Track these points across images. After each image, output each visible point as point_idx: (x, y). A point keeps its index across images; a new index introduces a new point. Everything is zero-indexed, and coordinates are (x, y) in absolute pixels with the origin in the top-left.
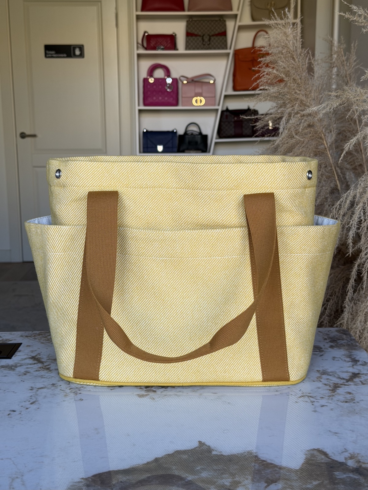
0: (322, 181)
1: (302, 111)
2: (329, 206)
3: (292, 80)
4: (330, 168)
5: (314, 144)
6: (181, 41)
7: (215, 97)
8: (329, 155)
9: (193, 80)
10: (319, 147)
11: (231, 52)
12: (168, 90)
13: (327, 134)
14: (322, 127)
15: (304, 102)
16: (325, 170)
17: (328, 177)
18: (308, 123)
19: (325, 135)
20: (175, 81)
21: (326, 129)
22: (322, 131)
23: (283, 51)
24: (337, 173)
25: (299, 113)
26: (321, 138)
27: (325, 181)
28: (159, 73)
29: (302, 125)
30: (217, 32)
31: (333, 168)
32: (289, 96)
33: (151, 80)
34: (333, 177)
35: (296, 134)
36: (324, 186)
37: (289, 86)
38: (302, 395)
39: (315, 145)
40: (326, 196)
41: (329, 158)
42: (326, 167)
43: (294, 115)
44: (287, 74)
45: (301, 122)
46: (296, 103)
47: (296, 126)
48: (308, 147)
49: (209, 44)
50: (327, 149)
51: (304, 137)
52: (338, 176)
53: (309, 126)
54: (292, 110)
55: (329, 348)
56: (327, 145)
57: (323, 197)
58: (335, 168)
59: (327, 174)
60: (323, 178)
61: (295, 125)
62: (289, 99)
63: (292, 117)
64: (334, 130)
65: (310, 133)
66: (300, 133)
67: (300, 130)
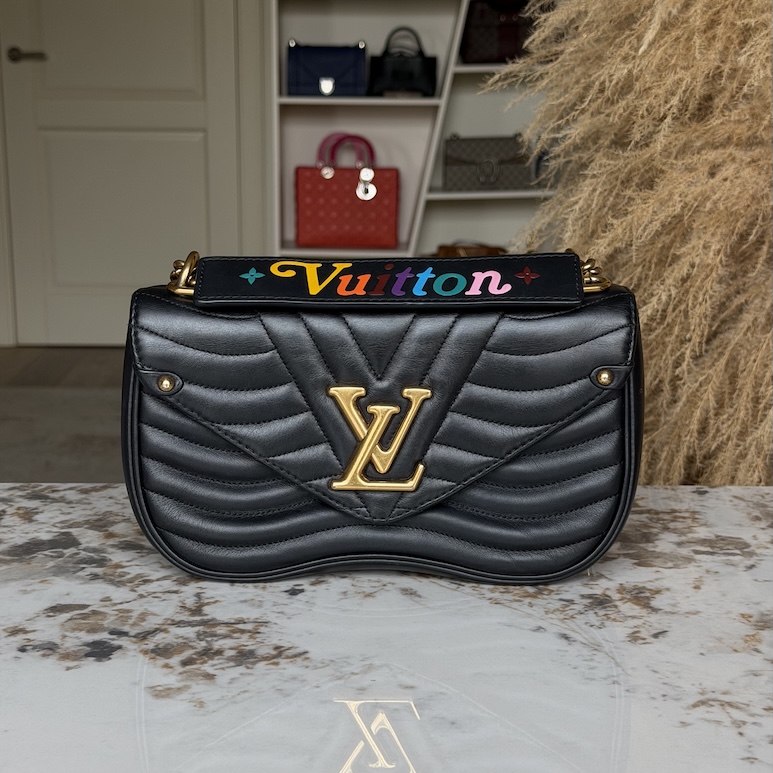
38: (702, 698)
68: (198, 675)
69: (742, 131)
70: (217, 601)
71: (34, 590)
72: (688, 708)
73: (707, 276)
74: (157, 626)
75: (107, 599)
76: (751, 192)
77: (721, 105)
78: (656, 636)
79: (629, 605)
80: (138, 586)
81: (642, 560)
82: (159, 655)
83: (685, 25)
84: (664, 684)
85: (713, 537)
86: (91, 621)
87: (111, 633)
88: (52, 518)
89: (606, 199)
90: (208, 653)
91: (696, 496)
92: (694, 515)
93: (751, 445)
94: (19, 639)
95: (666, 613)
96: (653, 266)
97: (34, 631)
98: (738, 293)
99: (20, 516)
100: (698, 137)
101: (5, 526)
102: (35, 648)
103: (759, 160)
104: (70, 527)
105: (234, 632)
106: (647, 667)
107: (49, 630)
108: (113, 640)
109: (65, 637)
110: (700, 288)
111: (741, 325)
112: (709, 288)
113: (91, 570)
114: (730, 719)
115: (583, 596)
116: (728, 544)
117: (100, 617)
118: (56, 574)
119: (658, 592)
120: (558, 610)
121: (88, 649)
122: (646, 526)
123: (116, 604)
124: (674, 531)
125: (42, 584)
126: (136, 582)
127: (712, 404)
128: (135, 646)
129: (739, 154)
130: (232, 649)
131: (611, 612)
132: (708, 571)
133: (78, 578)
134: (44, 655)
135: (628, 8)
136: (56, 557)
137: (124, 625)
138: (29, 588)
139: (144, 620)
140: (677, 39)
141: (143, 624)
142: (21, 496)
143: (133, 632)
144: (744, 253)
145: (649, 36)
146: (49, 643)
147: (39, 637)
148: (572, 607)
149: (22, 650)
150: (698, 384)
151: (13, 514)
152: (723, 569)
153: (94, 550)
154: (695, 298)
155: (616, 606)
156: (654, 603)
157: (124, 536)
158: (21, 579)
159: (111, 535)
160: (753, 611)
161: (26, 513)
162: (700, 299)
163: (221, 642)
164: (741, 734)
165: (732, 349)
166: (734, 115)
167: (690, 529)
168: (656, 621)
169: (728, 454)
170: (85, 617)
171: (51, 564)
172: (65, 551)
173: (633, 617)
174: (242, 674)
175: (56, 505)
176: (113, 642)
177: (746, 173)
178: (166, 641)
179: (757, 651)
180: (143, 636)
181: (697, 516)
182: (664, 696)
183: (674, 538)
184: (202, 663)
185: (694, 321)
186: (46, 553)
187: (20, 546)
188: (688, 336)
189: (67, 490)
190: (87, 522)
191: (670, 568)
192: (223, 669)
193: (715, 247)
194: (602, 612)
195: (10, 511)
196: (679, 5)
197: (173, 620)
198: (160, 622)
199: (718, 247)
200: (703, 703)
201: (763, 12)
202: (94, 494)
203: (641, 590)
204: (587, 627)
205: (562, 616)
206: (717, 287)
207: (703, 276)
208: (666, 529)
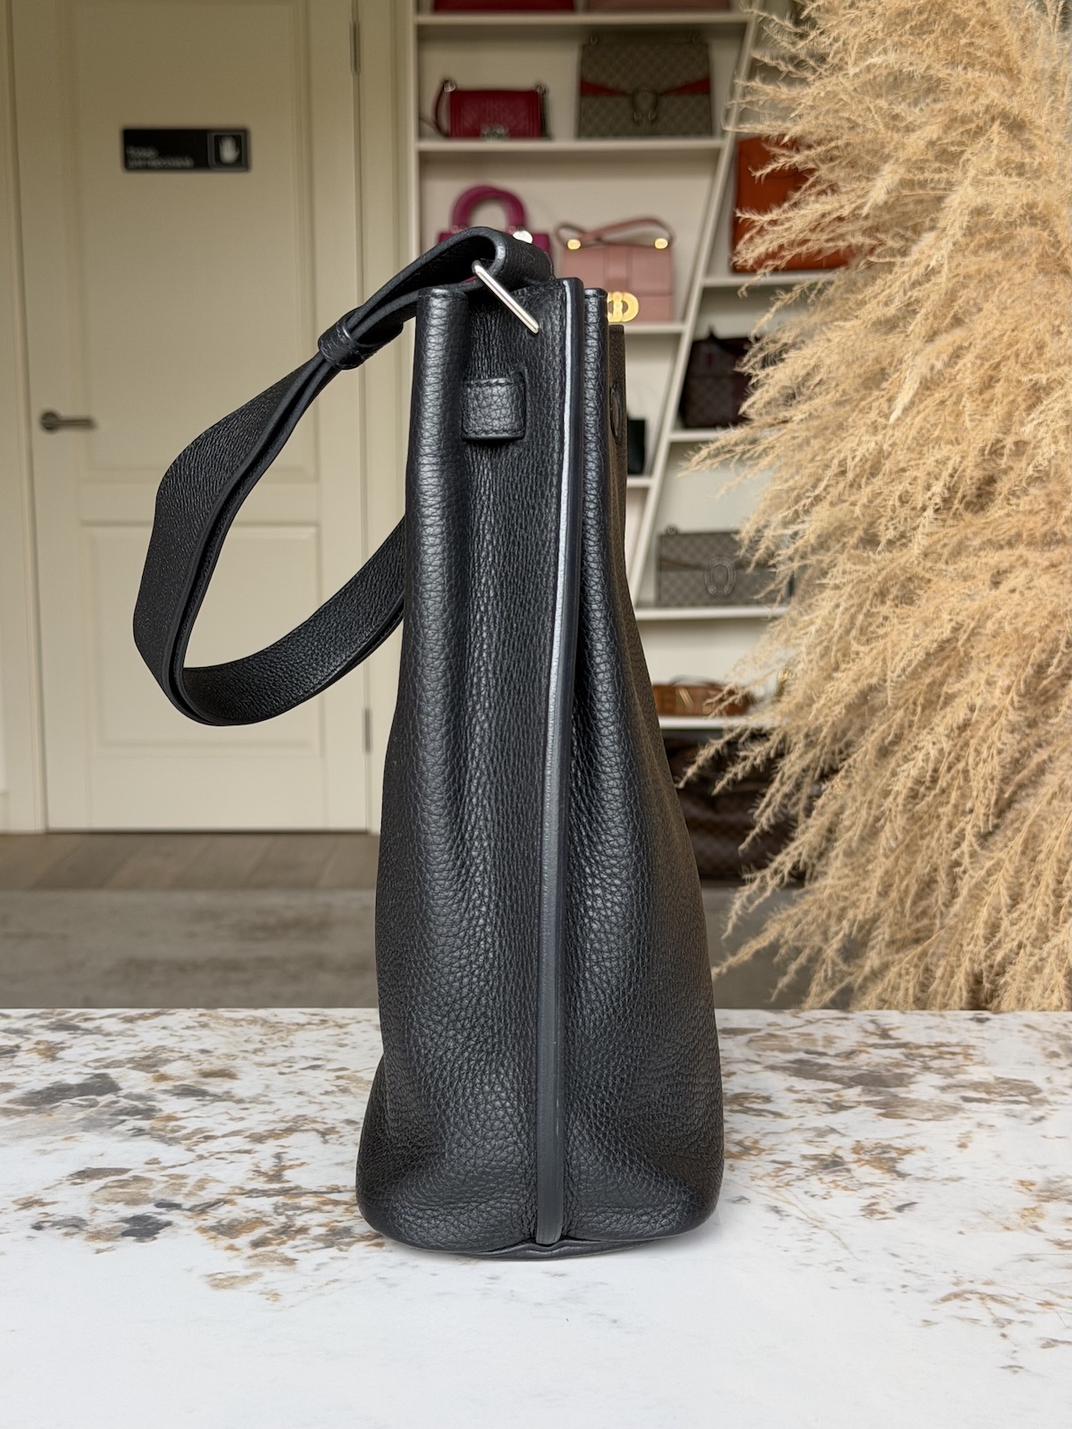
6: (562, 112)
7: (671, 293)
9: (599, 239)
20: (542, 239)
28: (492, 217)
30: (679, 82)
38: (955, 1289)
49: (653, 122)
68: (273, 1260)
69: (1036, 525)
70: (303, 1164)
71: (55, 1150)
72: (936, 1302)
73: (994, 723)
74: (221, 1197)
75: (155, 1161)
76: (1050, 608)
77: (1005, 491)
78: (900, 1209)
79: (867, 1168)
80: (197, 1144)
81: (890, 1109)
82: (221, 1233)
83: (953, 384)
84: (906, 1271)
85: (991, 1080)
86: (132, 1189)
87: (159, 1205)
88: (82, 1055)
89: (853, 619)
90: (287, 1231)
91: (974, 1025)
93: (1049, 954)
94: (34, 1214)
95: (919, 1179)
96: (919, 709)
97: (54, 1203)
98: (1039, 745)
99: (40, 1052)
100: (975, 534)
101: (19, 1066)
102: (54, 1224)
103: (1061, 563)
104: (107, 1067)
105: (324, 1203)
106: (885, 1249)
107: (74, 1201)
108: (161, 1214)
109: (95, 1210)
110: (984, 740)
111: (1043, 791)
112: (996, 739)
113: (133, 1122)
114: (992, 1317)
115: (804, 1157)
116: (1011, 1089)
117: (144, 1185)
118: (86, 1129)
119: (908, 1152)
120: (769, 1175)
121: (126, 1226)
122: (897, 1065)
123: (165, 1168)
124: (940, 1071)
125: (68, 1142)
126: (195, 1139)
127: (1005, 899)
128: (191, 1222)
129: (1033, 555)
130: (320, 1225)
131: (841, 1178)
132: (980, 1125)
133: (116, 1133)
134: (66, 1234)
135: (877, 360)
136: (86, 1106)
137: (175, 1194)
138: (49, 1148)
139: (202, 1188)
140: (943, 402)
141: (201, 1193)
142: (42, 1027)
143: (188, 1204)
144: (1046, 691)
145: (903, 399)
146: (74, 1218)
147: (61, 1211)
148: (789, 1171)
149: (38, 1227)
150: (983, 873)
151: (30, 1051)
152: (1001, 1122)
153: (140, 1097)
154: (978, 752)
155: (848, 1170)
156: (900, 1167)
157: (180, 1078)
158: (38, 1134)
159: (163, 1078)
160: (1037, 1177)
161: (49, 1049)
162: (985, 754)
163: (307, 1217)
164: (1004, 1336)
165: (1031, 825)
166: (1024, 502)
167: (958, 1069)
168: (901, 1190)
169: (1019, 967)
170: (123, 1184)
171: (80, 1115)
172: (99, 1099)
173: (871, 1185)
174: (332, 1258)
175: (89, 1038)
176: (159, 1217)
177: (1043, 581)
178: (232, 1216)
179: (1037, 1229)
180: (202, 1209)
181: (971, 1052)
182: (904, 1286)
184: (279, 1244)
185: (977, 784)
186: (74, 1100)
187: (39, 1092)
188: (969, 805)
189: (106, 1018)
190: (131, 1060)
191: (929, 1120)
192: (307, 1251)
193: (1002, 682)
194: (828, 1178)
195: (26, 1045)
196: (945, 357)
197: (241, 1189)
198: (226, 1191)
199: (1007, 682)
200: (956, 1296)
201: (1059, 365)
202: (141, 1022)
203: (886, 1148)
204: (806, 1197)
205: (773, 1184)
206: (1007, 737)
207: (988, 722)
208: (927, 1068)
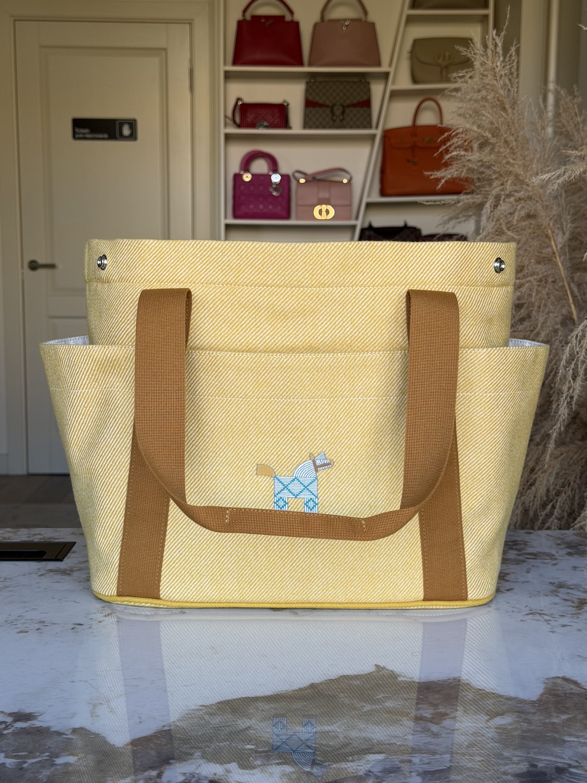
0: (549, 304)
1: (516, 191)
2: (561, 342)
3: (503, 141)
4: (560, 284)
5: (536, 244)
6: (296, 115)
7: (350, 205)
8: (560, 264)
9: (314, 178)
10: (544, 251)
11: (379, 133)
12: (275, 194)
13: (556, 231)
14: (548, 219)
15: (521, 178)
16: (553, 286)
17: (559, 299)
18: (527, 211)
19: (553, 232)
20: (286, 178)
21: (556, 221)
22: (549, 225)
23: (488, 97)
24: (572, 293)
25: (513, 195)
26: (547, 236)
27: (553, 304)
28: (260, 167)
29: (516, 214)
30: (355, 101)
31: (566, 284)
32: (498, 168)
33: (247, 177)
34: (566, 299)
35: (508, 229)
36: (552, 312)
37: (499, 152)
39: (538, 246)
40: (556, 327)
41: (559, 269)
42: (554, 282)
43: (504, 199)
44: (496, 133)
45: (516, 209)
46: (508, 180)
47: (509, 216)
48: (526, 250)
49: (342, 120)
50: (557, 254)
51: (521, 234)
52: (574, 297)
53: (529, 216)
54: (502, 190)
55: (566, 556)
56: (556, 247)
57: (551, 328)
58: (569, 285)
59: (556, 292)
60: (550, 300)
61: (506, 214)
62: (498, 172)
63: (501, 202)
64: (567, 225)
65: (530, 228)
66: (514, 227)
67: (515, 223)
78: (508, 590)
85: (535, 552)
91: (527, 534)
92: (526, 543)
95: (513, 582)
114: (543, 619)
116: (544, 555)
119: (508, 574)
132: (533, 566)
152: (541, 565)
168: (508, 585)
182: (513, 611)
183: (515, 552)
